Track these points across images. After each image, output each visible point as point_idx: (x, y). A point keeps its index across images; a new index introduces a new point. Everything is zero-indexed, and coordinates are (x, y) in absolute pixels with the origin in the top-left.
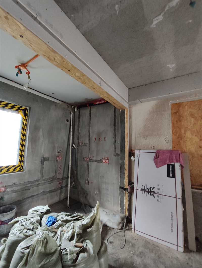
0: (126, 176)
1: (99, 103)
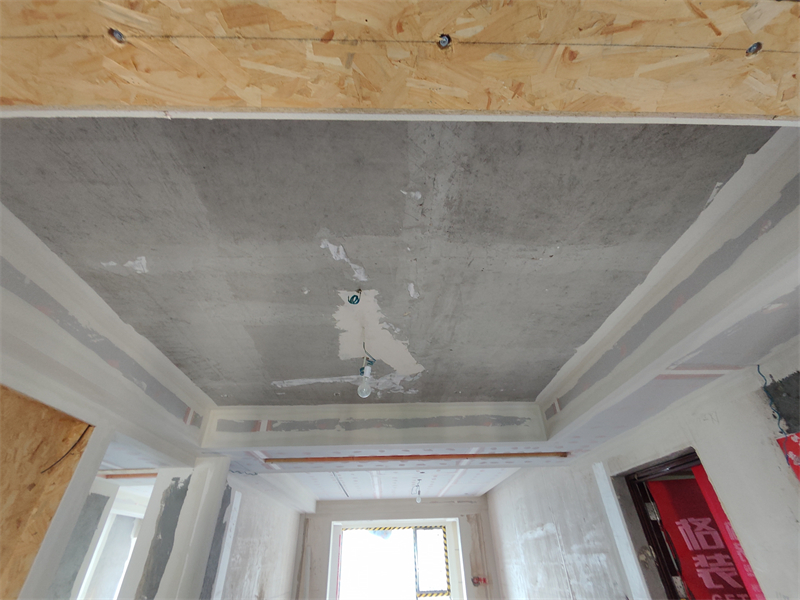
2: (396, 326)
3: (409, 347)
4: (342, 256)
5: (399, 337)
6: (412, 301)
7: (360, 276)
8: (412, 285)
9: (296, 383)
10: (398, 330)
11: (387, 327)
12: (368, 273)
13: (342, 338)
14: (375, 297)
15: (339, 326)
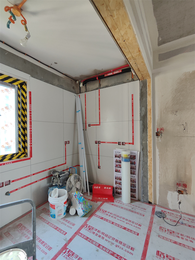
0: (149, 160)
1: (112, 74)
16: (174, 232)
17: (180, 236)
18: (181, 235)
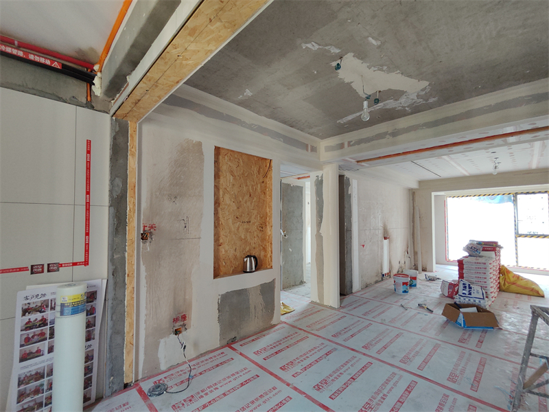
1: (20, 54)
2: (382, 66)
3: (402, 74)
4: (317, 47)
5: (390, 71)
6: (379, 47)
7: (335, 51)
8: (370, 39)
9: (350, 118)
10: (385, 68)
11: (376, 69)
12: (337, 46)
13: (354, 85)
14: (354, 56)
15: (346, 81)
16: (192, 396)
17: (202, 394)
18: (202, 391)
